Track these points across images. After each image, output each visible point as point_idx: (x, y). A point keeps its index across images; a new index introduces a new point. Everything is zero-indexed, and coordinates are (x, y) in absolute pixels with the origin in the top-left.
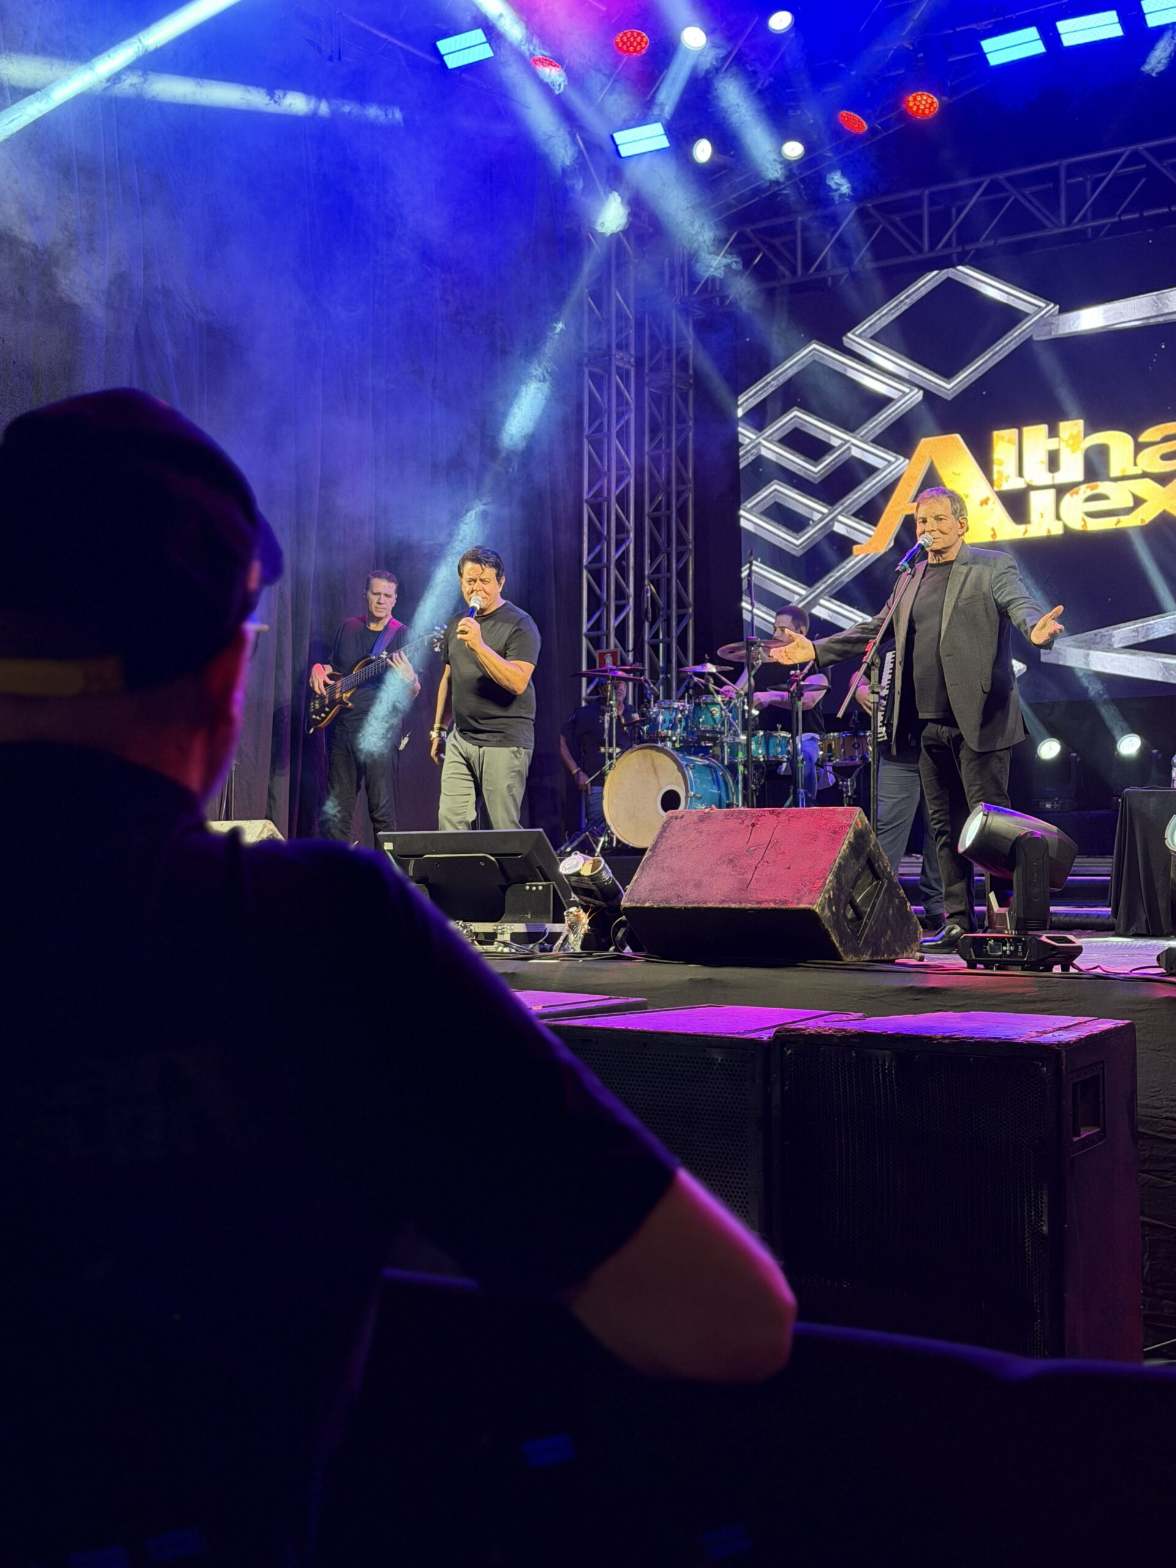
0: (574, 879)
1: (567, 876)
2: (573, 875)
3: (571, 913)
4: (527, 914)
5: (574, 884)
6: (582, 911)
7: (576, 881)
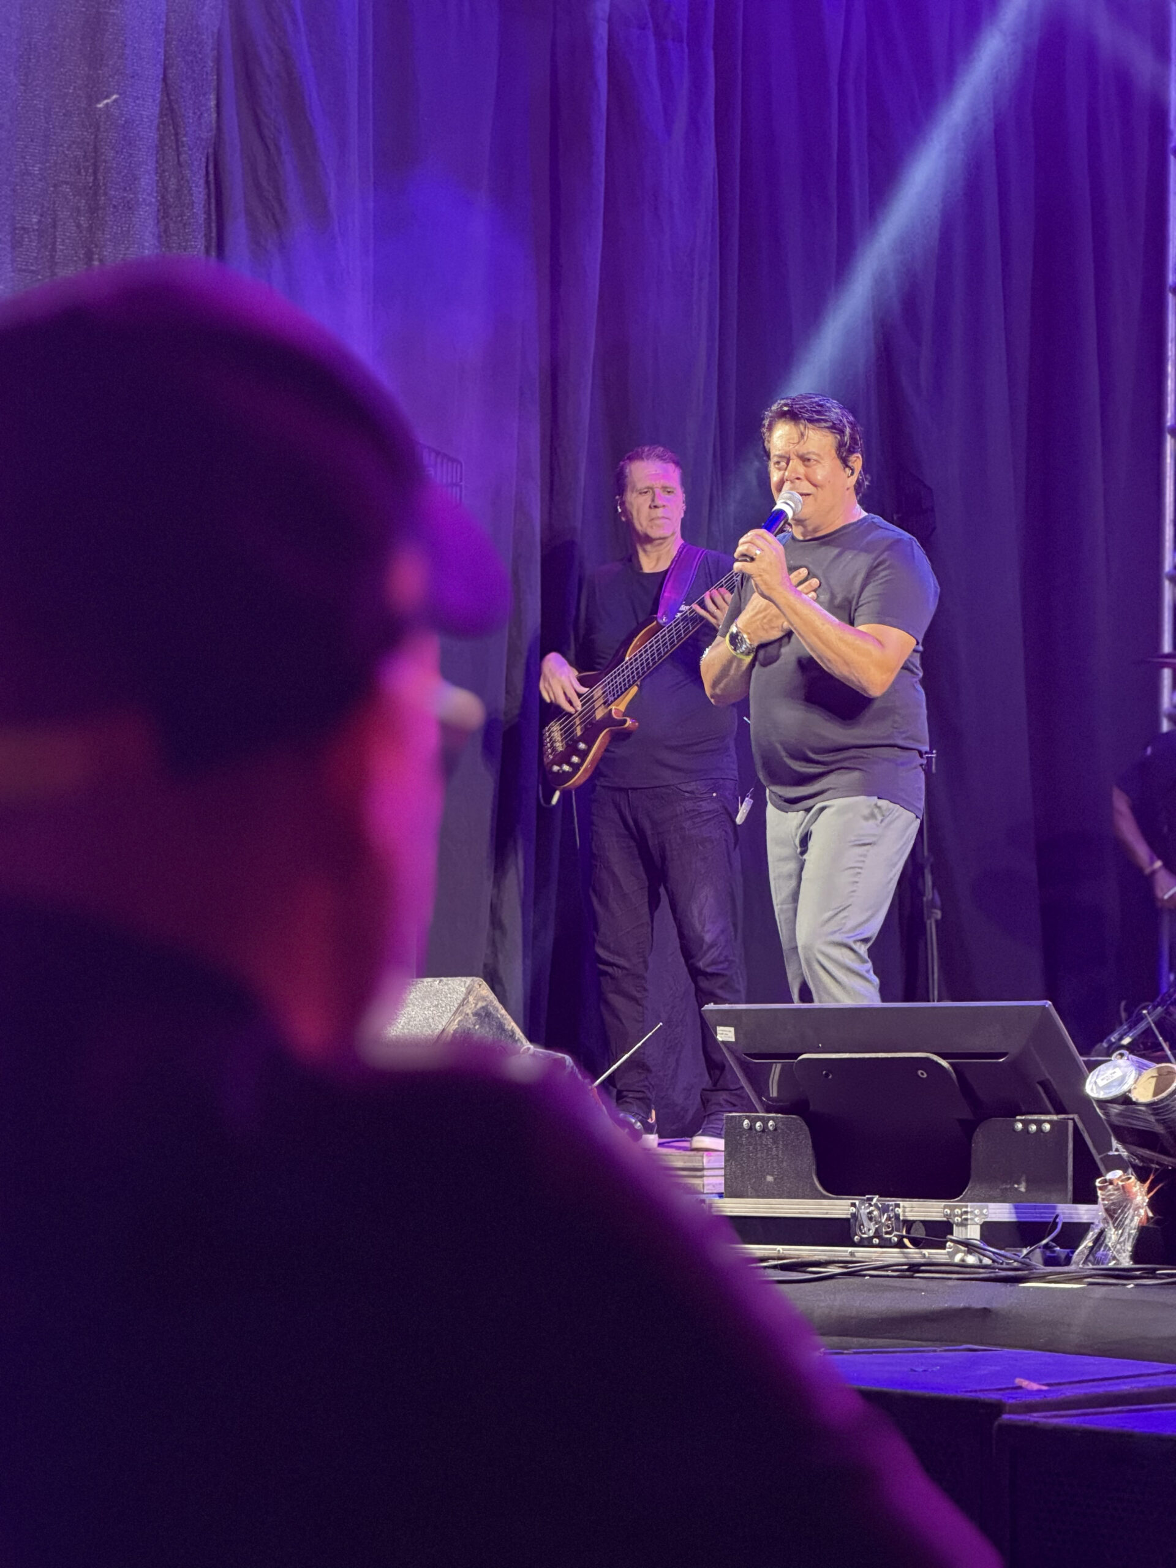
0: (1116, 1109)
1: (1102, 1103)
2: (1114, 1101)
3: (1111, 1182)
4: (1019, 1183)
5: (1116, 1121)
6: (1133, 1178)
7: (1119, 1115)
